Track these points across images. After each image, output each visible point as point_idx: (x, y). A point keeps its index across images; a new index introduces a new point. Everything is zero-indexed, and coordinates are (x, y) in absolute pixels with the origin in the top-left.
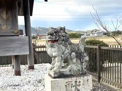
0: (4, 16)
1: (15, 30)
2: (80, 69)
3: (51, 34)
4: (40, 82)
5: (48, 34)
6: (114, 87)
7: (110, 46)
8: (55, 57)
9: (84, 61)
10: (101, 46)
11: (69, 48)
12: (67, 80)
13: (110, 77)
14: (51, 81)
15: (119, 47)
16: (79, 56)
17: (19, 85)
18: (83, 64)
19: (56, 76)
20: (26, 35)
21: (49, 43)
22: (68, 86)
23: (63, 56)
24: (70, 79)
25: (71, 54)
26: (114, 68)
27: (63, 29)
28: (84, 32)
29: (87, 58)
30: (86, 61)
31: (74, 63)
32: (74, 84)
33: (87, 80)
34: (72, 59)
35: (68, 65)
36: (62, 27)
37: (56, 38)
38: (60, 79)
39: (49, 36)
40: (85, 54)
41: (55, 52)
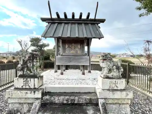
0: (79, 47)
1: (84, 53)
2: (118, 75)
3: (103, 56)
4: (95, 79)
5: (101, 56)
6: (138, 89)
7: (135, 64)
8: (104, 68)
9: (120, 71)
10: (130, 63)
11: (112, 64)
12: (110, 80)
13: (135, 83)
14: (102, 80)
15: (143, 65)
16: (118, 68)
17: (84, 80)
18: (120, 73)
19: (104, 77)
20: (88, 56)
21: (102, 61)
22: (111, 83)
23: (108, 67)
24: (112, 80)
25: (113, 67)
26: (137, 77)
27: (109, 54)
28: (118, 55)
29: (122, 70)
30: (122, 71)
31: (114, 72)
32: (114, 83)
33: (122, 82)
34: (113, 69)
35: (111, 72)
36: (109, 53)
37: (105, 58)
38: (107, 79)
39: (102, 57)
40: (121, 68)
41: (104, 65)
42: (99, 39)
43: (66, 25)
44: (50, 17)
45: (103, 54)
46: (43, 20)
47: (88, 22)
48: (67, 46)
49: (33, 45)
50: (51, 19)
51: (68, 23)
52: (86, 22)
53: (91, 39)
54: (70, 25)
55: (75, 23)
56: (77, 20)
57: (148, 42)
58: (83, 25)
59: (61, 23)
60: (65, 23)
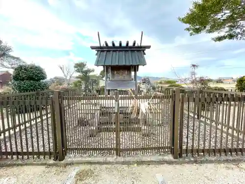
1: (130, 78)
42: (143, 65)
43: (114, 53)
44: (99, 45)
45: (143, 79)
46: (93, 48)
47: (134, 49)
48: (115, 72)
49: (78, 71)
50: (101, 48)
51: (115, 51)
52: (132, 49)
53: (138, 66)
54: (117, 52)
55: (122, 51)
56: (124, 47)
57: (194, 66)
58: (130, 52)
59: (110, 51)
60: (114, 51)
